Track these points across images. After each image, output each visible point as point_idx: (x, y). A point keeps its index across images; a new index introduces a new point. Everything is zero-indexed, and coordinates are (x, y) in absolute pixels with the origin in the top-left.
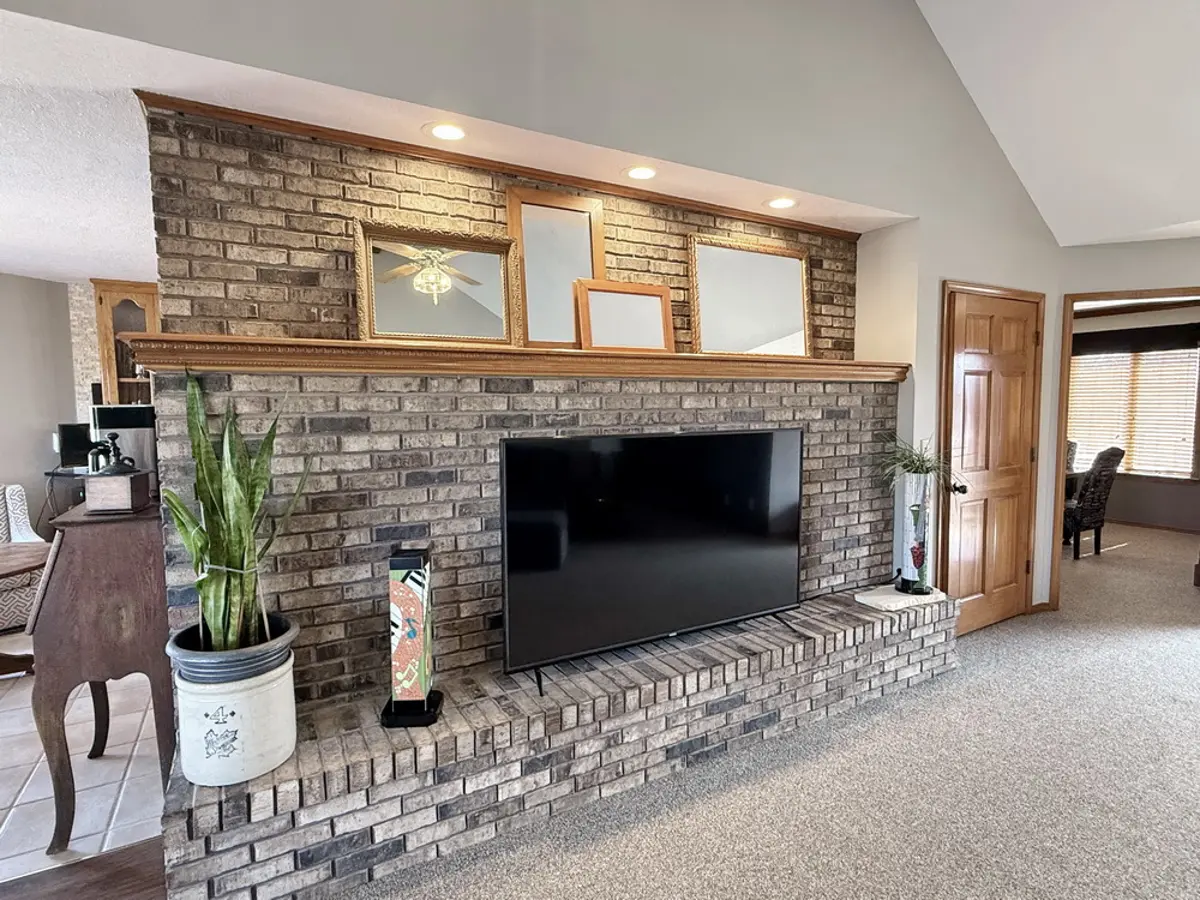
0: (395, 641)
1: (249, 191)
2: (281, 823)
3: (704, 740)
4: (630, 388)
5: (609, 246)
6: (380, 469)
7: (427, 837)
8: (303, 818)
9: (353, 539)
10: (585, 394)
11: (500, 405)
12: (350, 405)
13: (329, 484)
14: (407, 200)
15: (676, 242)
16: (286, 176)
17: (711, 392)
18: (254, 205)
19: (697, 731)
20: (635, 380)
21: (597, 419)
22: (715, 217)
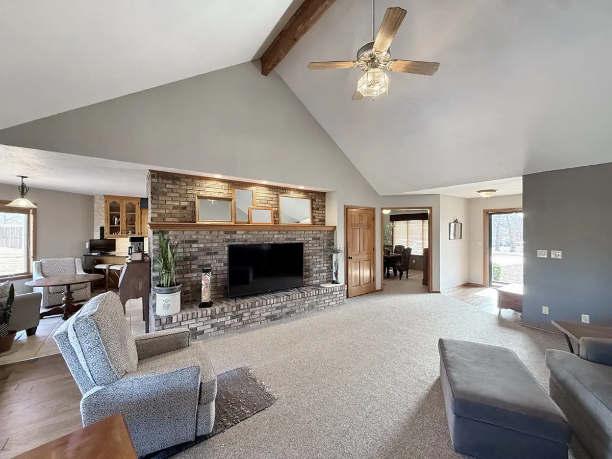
0: (203, 289)
1: (172, 189)
2: (178, 324)
3: (275, 315)
4: (261, 233)
5: (257, 198)
6: (200, 251)
7: (209, 331)
8: (182, 324)
9: (193, 267)
10: (249, 234)
11: (228, 237)
12: (194, 237)
13: (188, 255)
14: (207, 189)
15: (275, 196)
16: (180, 185)
17: (282, 233)
18: (173, 192)
19: (274, 313)
20: (262, 231)
21: (252, 240)
22: (285, 190)
